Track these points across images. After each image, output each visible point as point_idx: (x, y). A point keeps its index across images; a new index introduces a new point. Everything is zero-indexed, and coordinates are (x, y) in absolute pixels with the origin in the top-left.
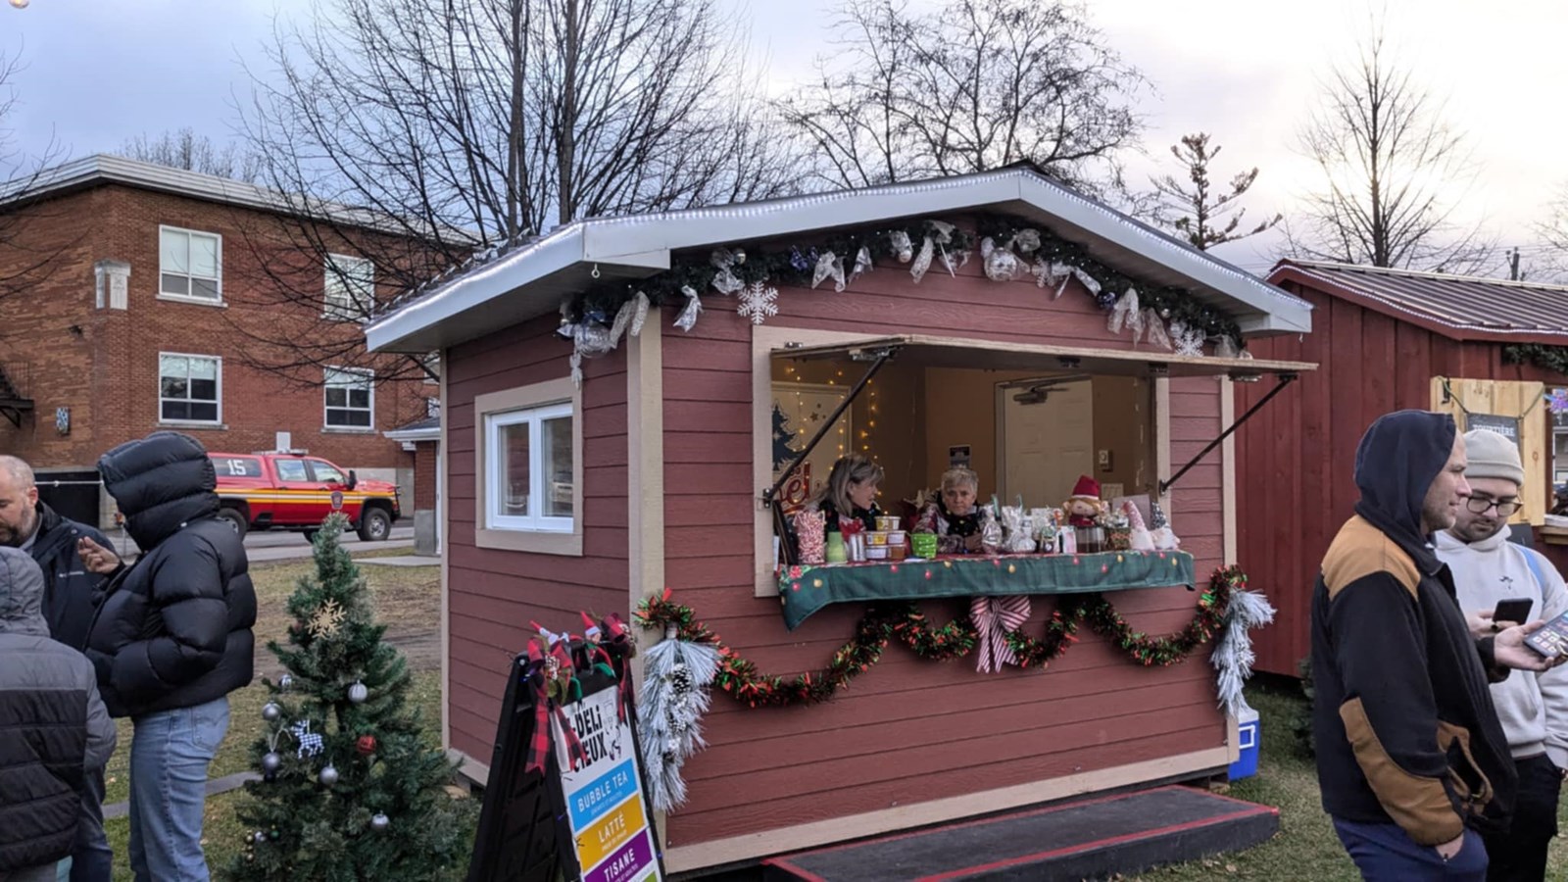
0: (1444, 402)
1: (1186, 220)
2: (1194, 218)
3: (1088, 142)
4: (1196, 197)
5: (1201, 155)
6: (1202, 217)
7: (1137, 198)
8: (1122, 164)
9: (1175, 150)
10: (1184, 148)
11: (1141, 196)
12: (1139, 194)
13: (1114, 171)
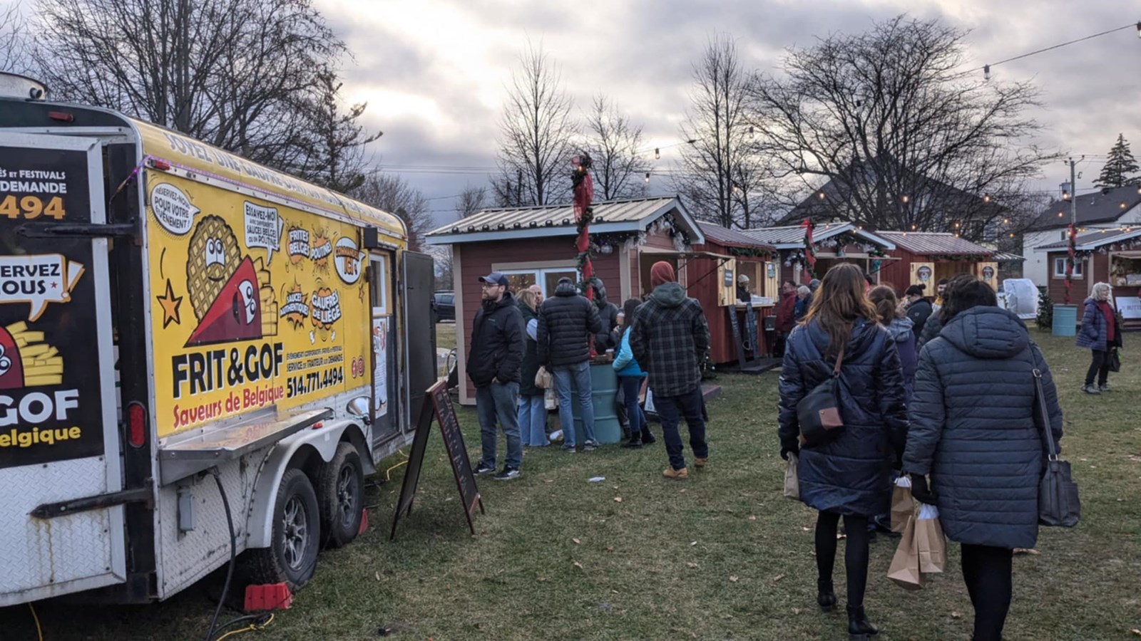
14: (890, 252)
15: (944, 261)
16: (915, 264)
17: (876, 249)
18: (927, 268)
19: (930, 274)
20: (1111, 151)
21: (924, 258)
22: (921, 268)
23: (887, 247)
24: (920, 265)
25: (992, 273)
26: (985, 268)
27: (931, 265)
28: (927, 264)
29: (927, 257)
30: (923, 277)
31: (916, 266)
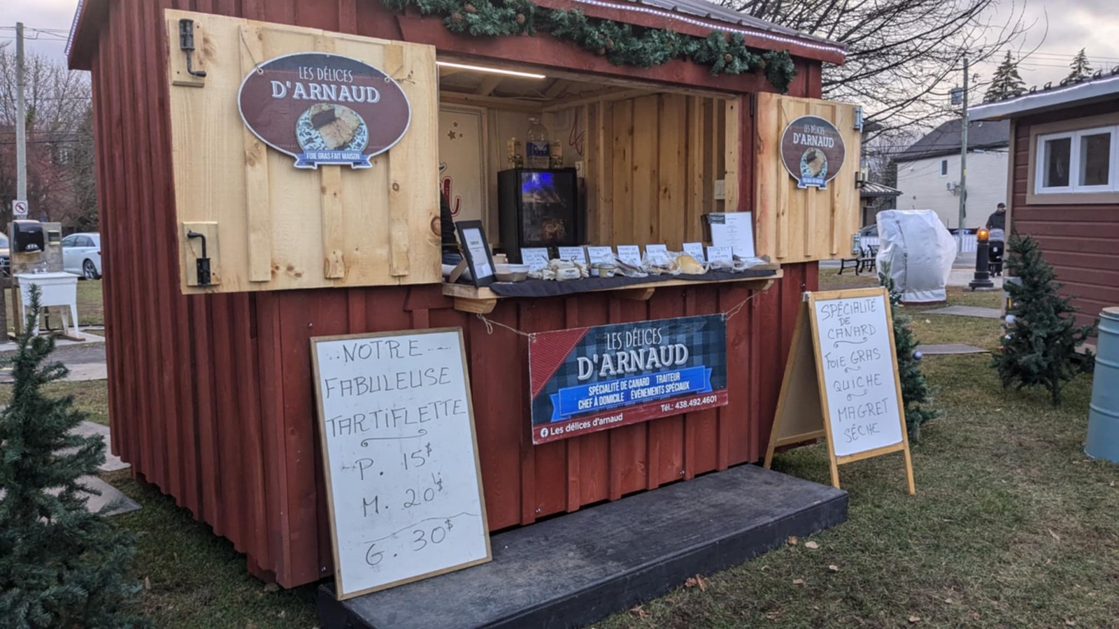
16: (211, 24)
19: (385, 120)
20: (996, 71)
25: (834, 158)
26: (800, 126)
27: (410, 64)
31: (230, 42)
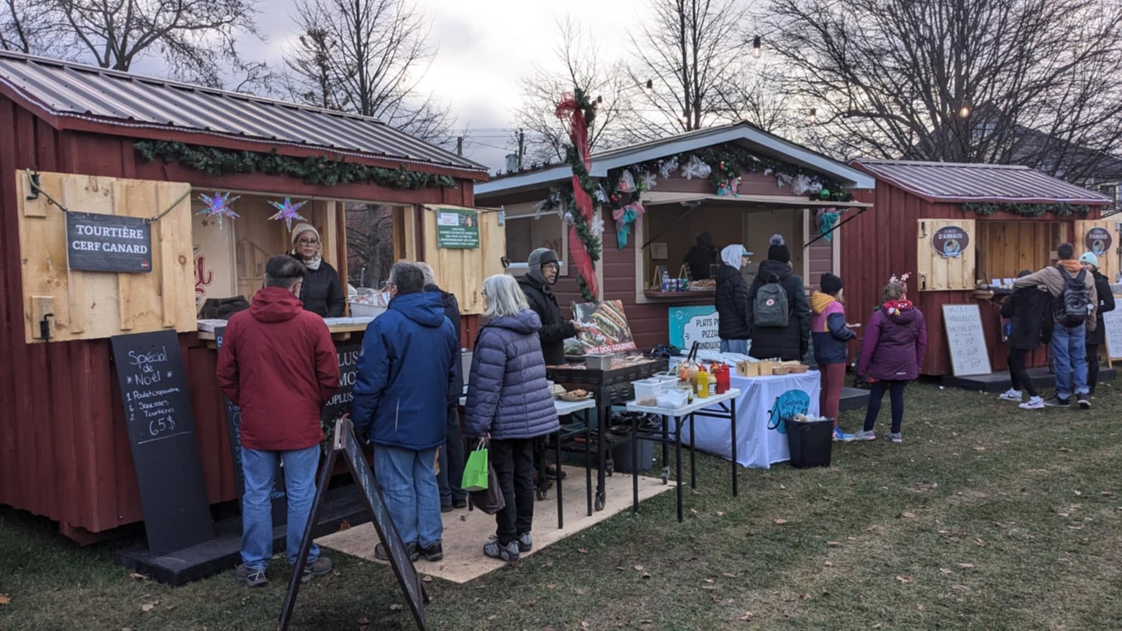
0: (29, 198)
1: (312, 94)
2: (319, 92)
3: (208, 18)
4: (320, 77)
5: (323, 46)
6: (326, 93)
7: (249, 67)
8: (234, 38)
9: (302, 39)
10: (309, 39)
11: (253, 66)
12: (251, 64)
13: (227, 42)
14: (863, 194)
15: (1000, 216)
16: (928, 221)
17: (825, 187)
18: (959, 230)
19: (963, 243)
21: (953, 209)
22: (942, 231)
23: (854, 183)
24: (942, 223)
25: (1108, 242)
26: (1092, 231)
27: (969, 226)
28: (957, 223)
29: (957, 208)
30: (948, 249)
31: (931, 226)
